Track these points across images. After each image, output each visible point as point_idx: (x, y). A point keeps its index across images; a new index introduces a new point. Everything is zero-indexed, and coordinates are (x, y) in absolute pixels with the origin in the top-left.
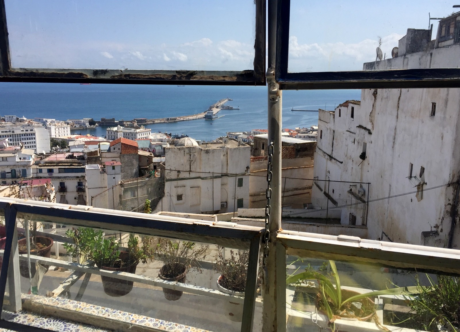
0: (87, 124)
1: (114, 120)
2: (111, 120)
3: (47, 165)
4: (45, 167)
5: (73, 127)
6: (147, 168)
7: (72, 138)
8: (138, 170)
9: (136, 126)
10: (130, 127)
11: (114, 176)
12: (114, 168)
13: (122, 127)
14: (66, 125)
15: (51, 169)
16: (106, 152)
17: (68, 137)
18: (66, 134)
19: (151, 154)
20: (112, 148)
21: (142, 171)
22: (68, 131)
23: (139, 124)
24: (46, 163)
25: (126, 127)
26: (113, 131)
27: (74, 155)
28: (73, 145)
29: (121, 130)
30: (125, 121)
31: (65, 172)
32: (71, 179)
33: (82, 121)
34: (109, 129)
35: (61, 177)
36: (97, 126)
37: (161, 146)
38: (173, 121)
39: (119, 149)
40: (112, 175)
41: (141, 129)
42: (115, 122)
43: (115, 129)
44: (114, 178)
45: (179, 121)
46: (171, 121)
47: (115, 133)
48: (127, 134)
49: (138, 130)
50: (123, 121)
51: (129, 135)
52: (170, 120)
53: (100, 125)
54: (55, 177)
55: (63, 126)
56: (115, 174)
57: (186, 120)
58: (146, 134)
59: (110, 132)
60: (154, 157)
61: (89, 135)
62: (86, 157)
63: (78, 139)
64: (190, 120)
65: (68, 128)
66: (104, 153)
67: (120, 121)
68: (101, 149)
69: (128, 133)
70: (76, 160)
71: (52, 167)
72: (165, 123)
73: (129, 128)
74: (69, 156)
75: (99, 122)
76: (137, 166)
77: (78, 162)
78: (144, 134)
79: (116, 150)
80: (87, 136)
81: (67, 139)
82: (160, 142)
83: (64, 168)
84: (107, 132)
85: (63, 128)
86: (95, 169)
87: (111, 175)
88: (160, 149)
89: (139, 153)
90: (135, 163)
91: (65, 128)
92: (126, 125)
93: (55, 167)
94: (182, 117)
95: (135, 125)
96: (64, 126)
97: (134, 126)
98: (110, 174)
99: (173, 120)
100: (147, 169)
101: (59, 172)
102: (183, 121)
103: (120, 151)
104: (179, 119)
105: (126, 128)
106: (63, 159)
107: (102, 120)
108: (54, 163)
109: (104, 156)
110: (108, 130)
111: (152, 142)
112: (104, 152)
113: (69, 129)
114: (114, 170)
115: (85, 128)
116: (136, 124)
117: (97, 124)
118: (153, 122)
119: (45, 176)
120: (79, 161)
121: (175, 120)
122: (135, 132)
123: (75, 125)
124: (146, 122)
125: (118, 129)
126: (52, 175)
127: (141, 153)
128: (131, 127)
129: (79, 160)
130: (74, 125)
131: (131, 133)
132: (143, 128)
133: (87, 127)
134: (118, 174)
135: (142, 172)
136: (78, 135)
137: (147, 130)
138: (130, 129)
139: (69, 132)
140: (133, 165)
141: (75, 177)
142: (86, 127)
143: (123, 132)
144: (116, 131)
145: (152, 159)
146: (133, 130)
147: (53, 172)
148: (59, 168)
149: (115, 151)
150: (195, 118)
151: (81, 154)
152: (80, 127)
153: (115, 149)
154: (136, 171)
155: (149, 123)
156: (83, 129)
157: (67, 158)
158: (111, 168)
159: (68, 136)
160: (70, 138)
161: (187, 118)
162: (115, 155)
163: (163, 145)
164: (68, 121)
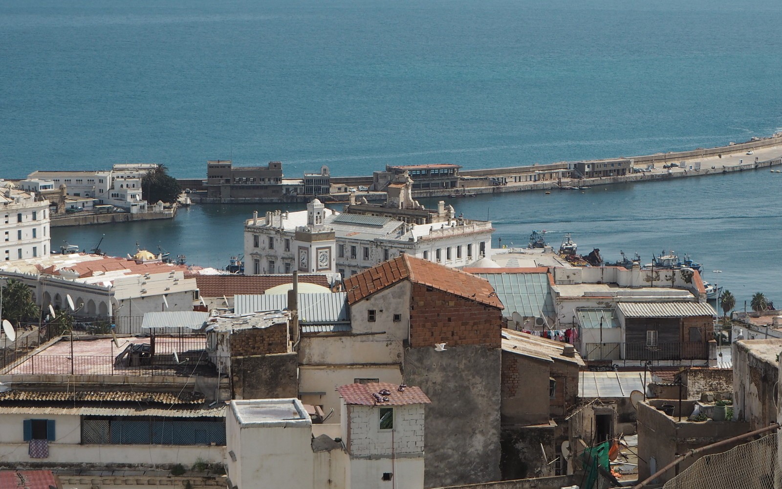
0: (135, 197)
1: (275, 171)
2: (259, 173)
3: (23, 396)
4: (15, 410)
5: (62, 210)
6: (550, 431)
7: (57, 273)
8: (496, 439)
9: (409, 207)
10: (374, 213)
11: (385, 466)
12: (387, 419)
13: (328, 212)
14: (27, 201)
15: (45, 422)
16: (327, 335)
17: (39, 267)
18: (27, 250)
19: (568, 353)
20: (360, 310)
21: (519, 446)
22: (40, 231)
23: (424, 193)
24: (18, 386)
25: (351, 211)
26: (280, 232)
27: (159, 350)
28: (138, 295)
29: (327, 227)
30: (337, 181)
31: (114, 441)
32: (144, 479)
33: (108, 175)
34: (260, 222)
35: (92, 466)
36: (187, 206)
37: (609, 306)
38: (606, 180)
39: (397, 318)
40: (378, 457)
41: (436, 225)
42: (285, 182)
43: (295, 220)
44: (387, 477)
45: (643, 181)
46: (595, 180)
47: (295, 245)
48: (360, 252)
49: (420, 231)
50: (328, 181)
51: (366, 254)
52: (590, 175)
53: (198, 203)
54: (63, 465)
55: (14, 206)
56: (393, 457)
57: (683, 177)
58: (464, 250)
59: (263, 239)
60: (583, 369)
61: (145, 255)
62: (224, 355)
63: (90, 274)
64: (707, 175)
65: (40, 215)
66: (315, 341)
67: (308, 181)
68: (303, 314)
69: (362, 242)
70: (170, 377)
71: (48, 410)
72: (560, 189)
73: (368, 218)
74: (133, 351)
75: (196, 184)
76: (495, 416)
77: (180, 387)
78: (454, 252)
79: (383, 321)
80: (138, 262)
81: (33, 279)
82: (604, 289)
83: (110, 419)
84: (249, 238)
85: (13, 220)
86: (286, 426)
87: (370, 458)
88: (608, 324)
89: (507, 345)
90: (479, 400)
91: (27, 219)
92: (353, 203)
93: (65, 411)
94: (659, 160)
95: (402, 198)
96: (19, 206)
97: (394, 206)
98: (366, 453)
99: (606, 173)
100: (543, 436)
101: (84, 441)
102: (667, 178)
103: (401, 330)
104: (643, 167)
105: (349, 217)
106: (105, 369)
107: (215, 171)
108: (60, 387)
109: (316, 359)
110: (254, 229)
111: (557, 288)
112: (315, 335)
113: (44, 223)
114: (387, 433)
115: (121, 218)
116: (405, 196)
117: (183, 198)
118: (495, 183)
119: (11, 460)
120: (191, 380)
121: (618, 172)
122: (404, 238)
123: (69, 202)
124: (453, 185)
125: (310, 223)
126: (46, 455)
127: (511, 342)
128: (380, 214)
129: (186, 376)
130: (63, 199)
131: (377, 243)
132: (448, 217)
133: (134, 210)
134: (408, 455)
135: (518, 451)
136: (88, 258)
137: (468, 230)
138: (376, 220)
139: (44, 237)
140: (469, 409)
141: (163, 466)
142: (128, 210)
143: (338, 240)
144: (303, 235)
145: (575, 379)
146: (389, 229)
147: (52, 437)
148: (85, 419)
149: (375, 327)
150: (735, 164)
151: (200, 344)
152: (98, 212)
153: (378, 317)
154: (486, 446)
155: (471, 189)
156: (114, 223)
157: (119, 363)
158: (375, 419)
159: (38, 261)
160: (50, 271)
161: (690, 162)
162: (377, 350)
163: (621, 306)
164: (34, 179)
